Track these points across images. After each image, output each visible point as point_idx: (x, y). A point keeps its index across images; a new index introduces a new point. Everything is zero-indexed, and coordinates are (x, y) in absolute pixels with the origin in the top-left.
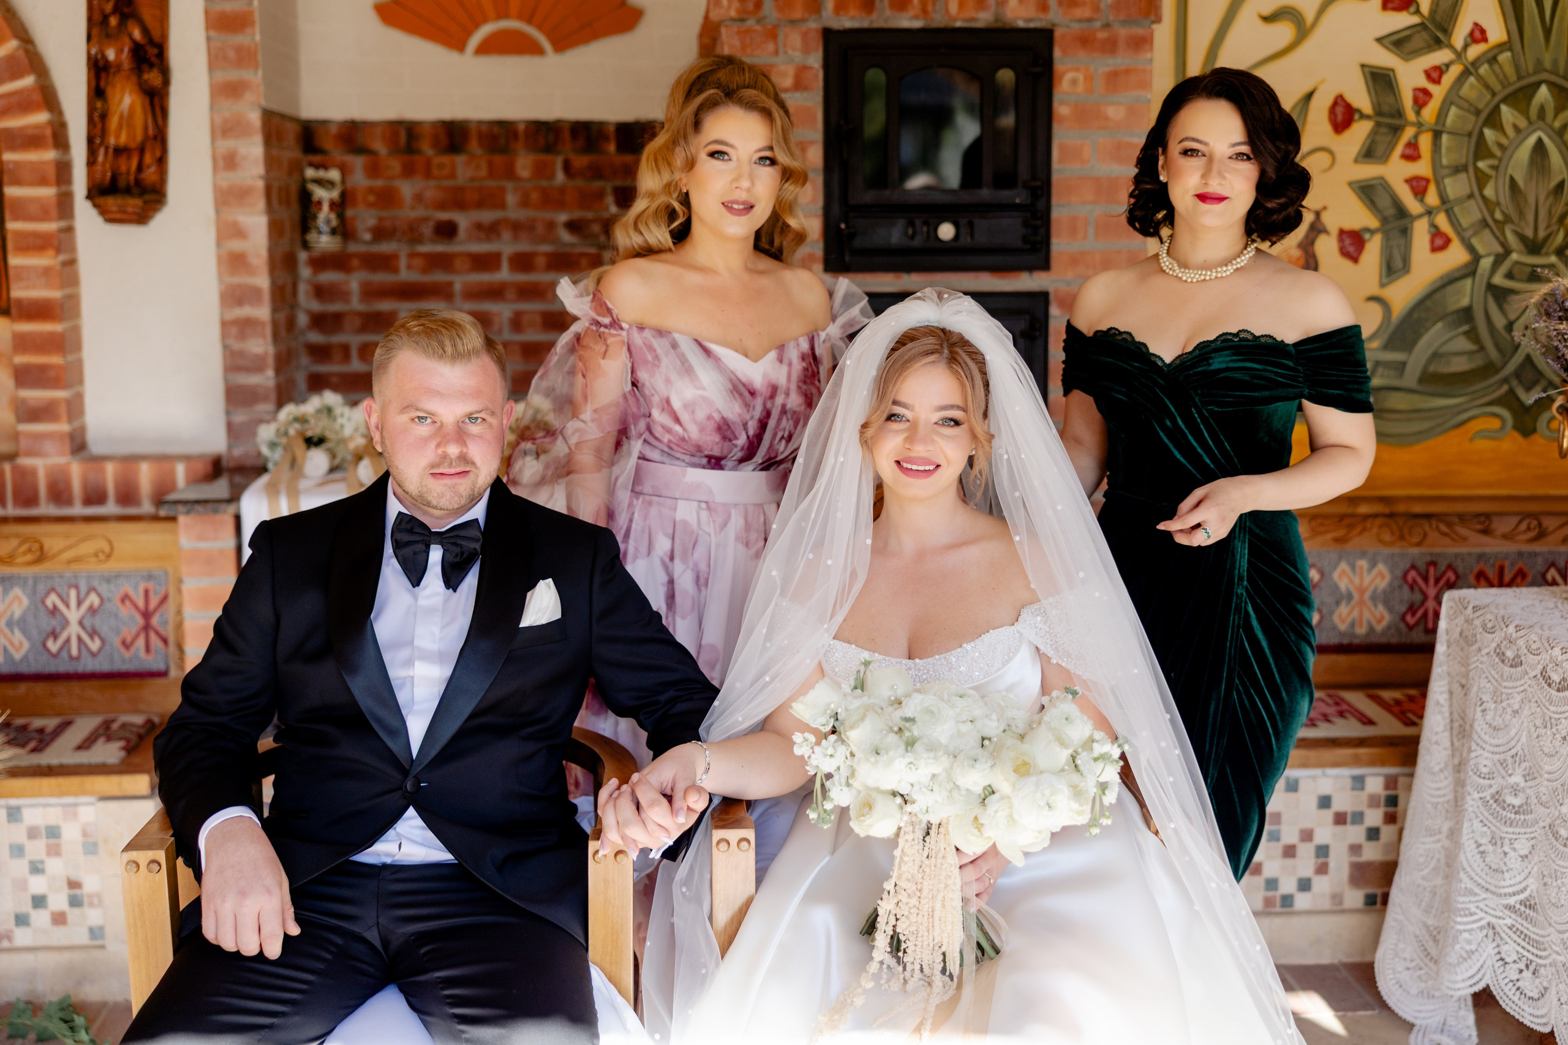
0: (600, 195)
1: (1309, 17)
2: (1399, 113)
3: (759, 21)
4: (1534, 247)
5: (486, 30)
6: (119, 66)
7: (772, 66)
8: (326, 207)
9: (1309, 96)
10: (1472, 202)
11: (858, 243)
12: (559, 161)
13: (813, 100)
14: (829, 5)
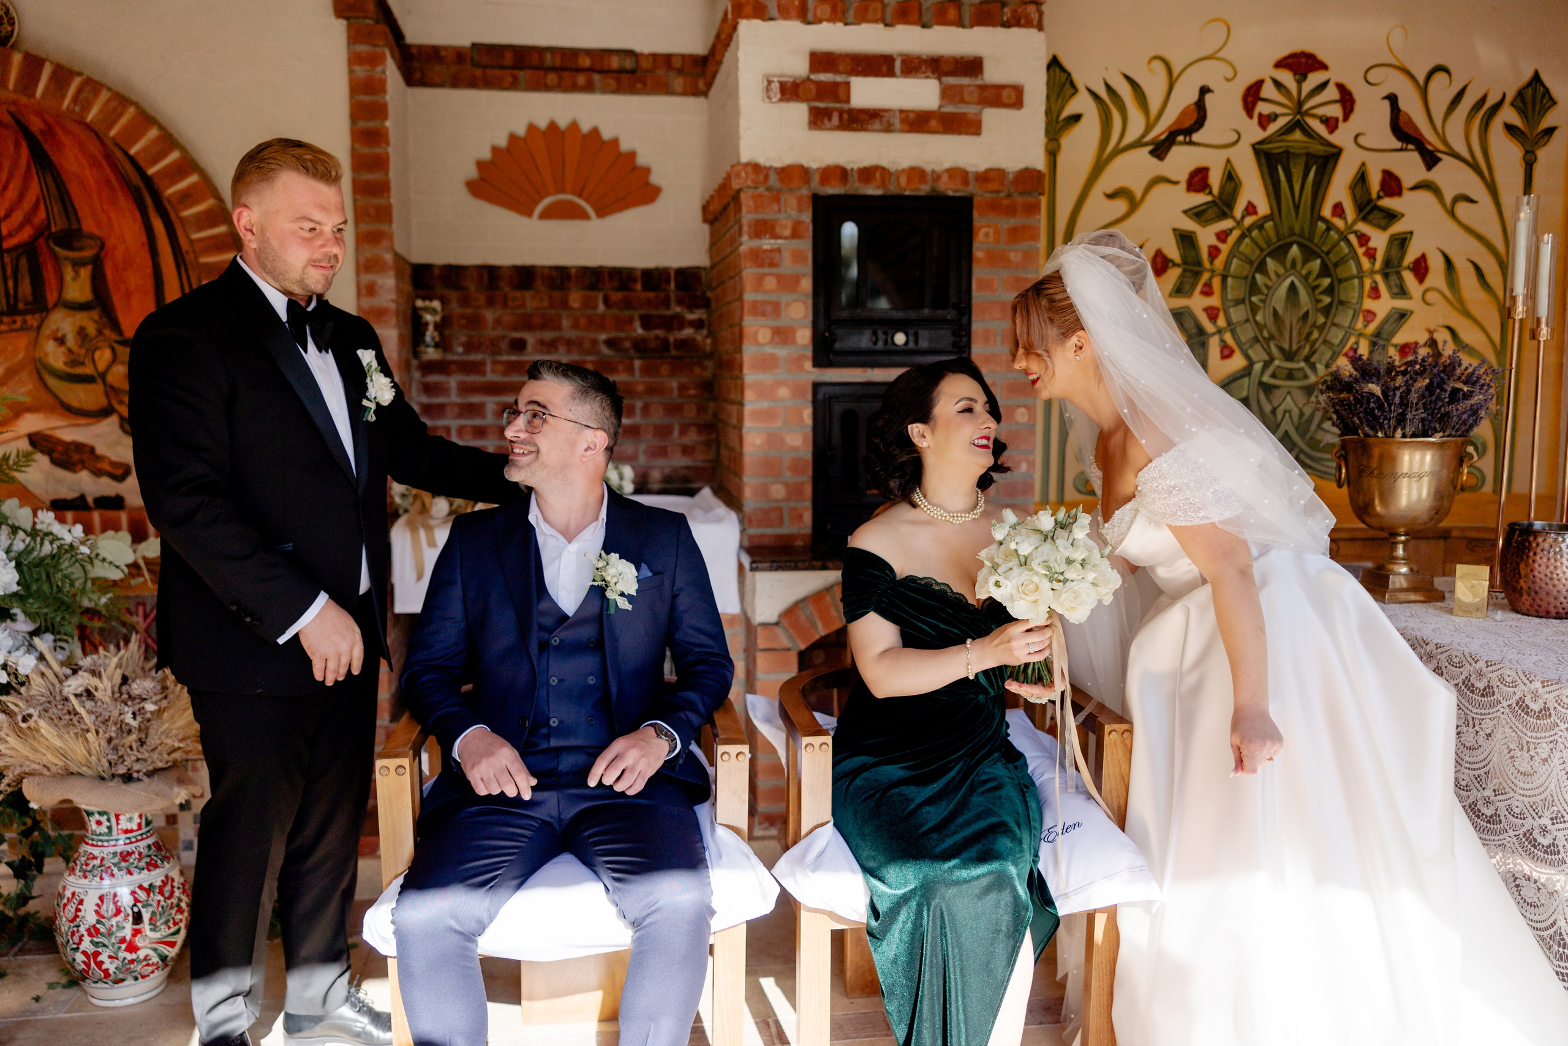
0: (630, 321)
1: (1138, 195)
2: (1199, 263)
3: (769, 189)
4: (1289, 356)
5: (548, 201)
7: (776, 221)
8: (431, 328)
10: (1248, 324)
11: (838, 346)
12: (601, 296)
13: (806, 245)
14: (816, 178)
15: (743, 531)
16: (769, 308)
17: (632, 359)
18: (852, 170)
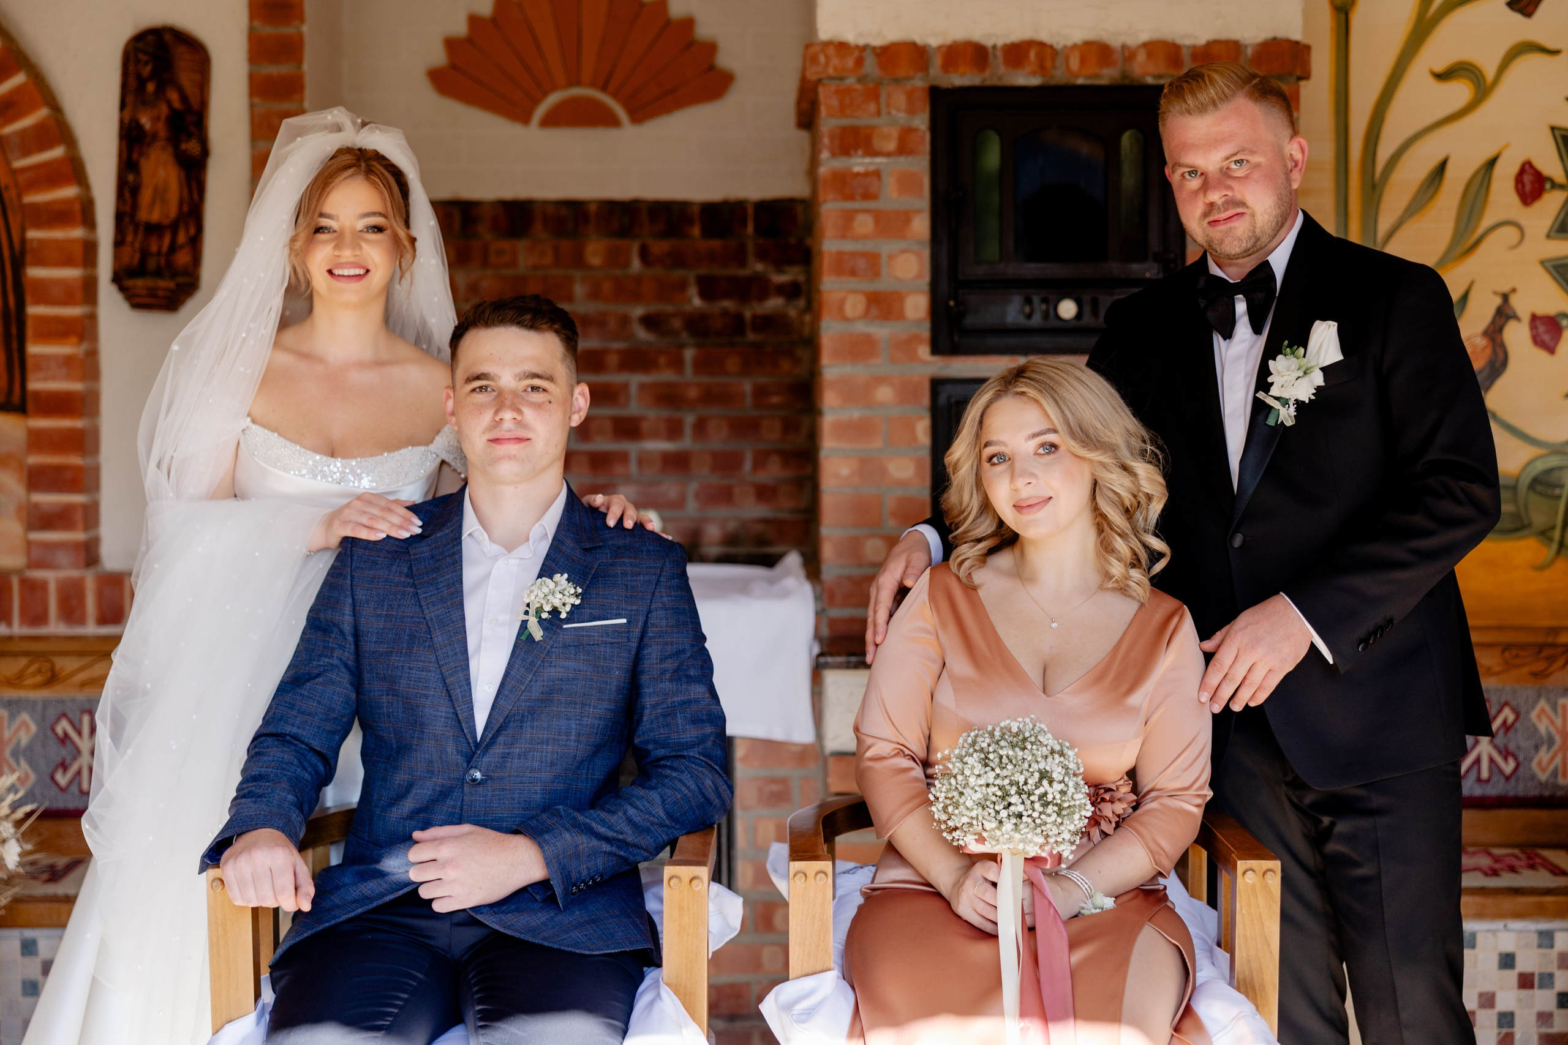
0: (682, 286)
1: (1490, 73)
3: (860, 80)
5: (553, 99)
6: (154, 136)
7: (873, 128)
9: (1492, 163)
11: (969, 321)
12: (635, 247)
13: (919, 165)
14: (937, 61)
15: (819, 614)
16: (861, 264)
17: (682, 346)
18: (994, 47)
